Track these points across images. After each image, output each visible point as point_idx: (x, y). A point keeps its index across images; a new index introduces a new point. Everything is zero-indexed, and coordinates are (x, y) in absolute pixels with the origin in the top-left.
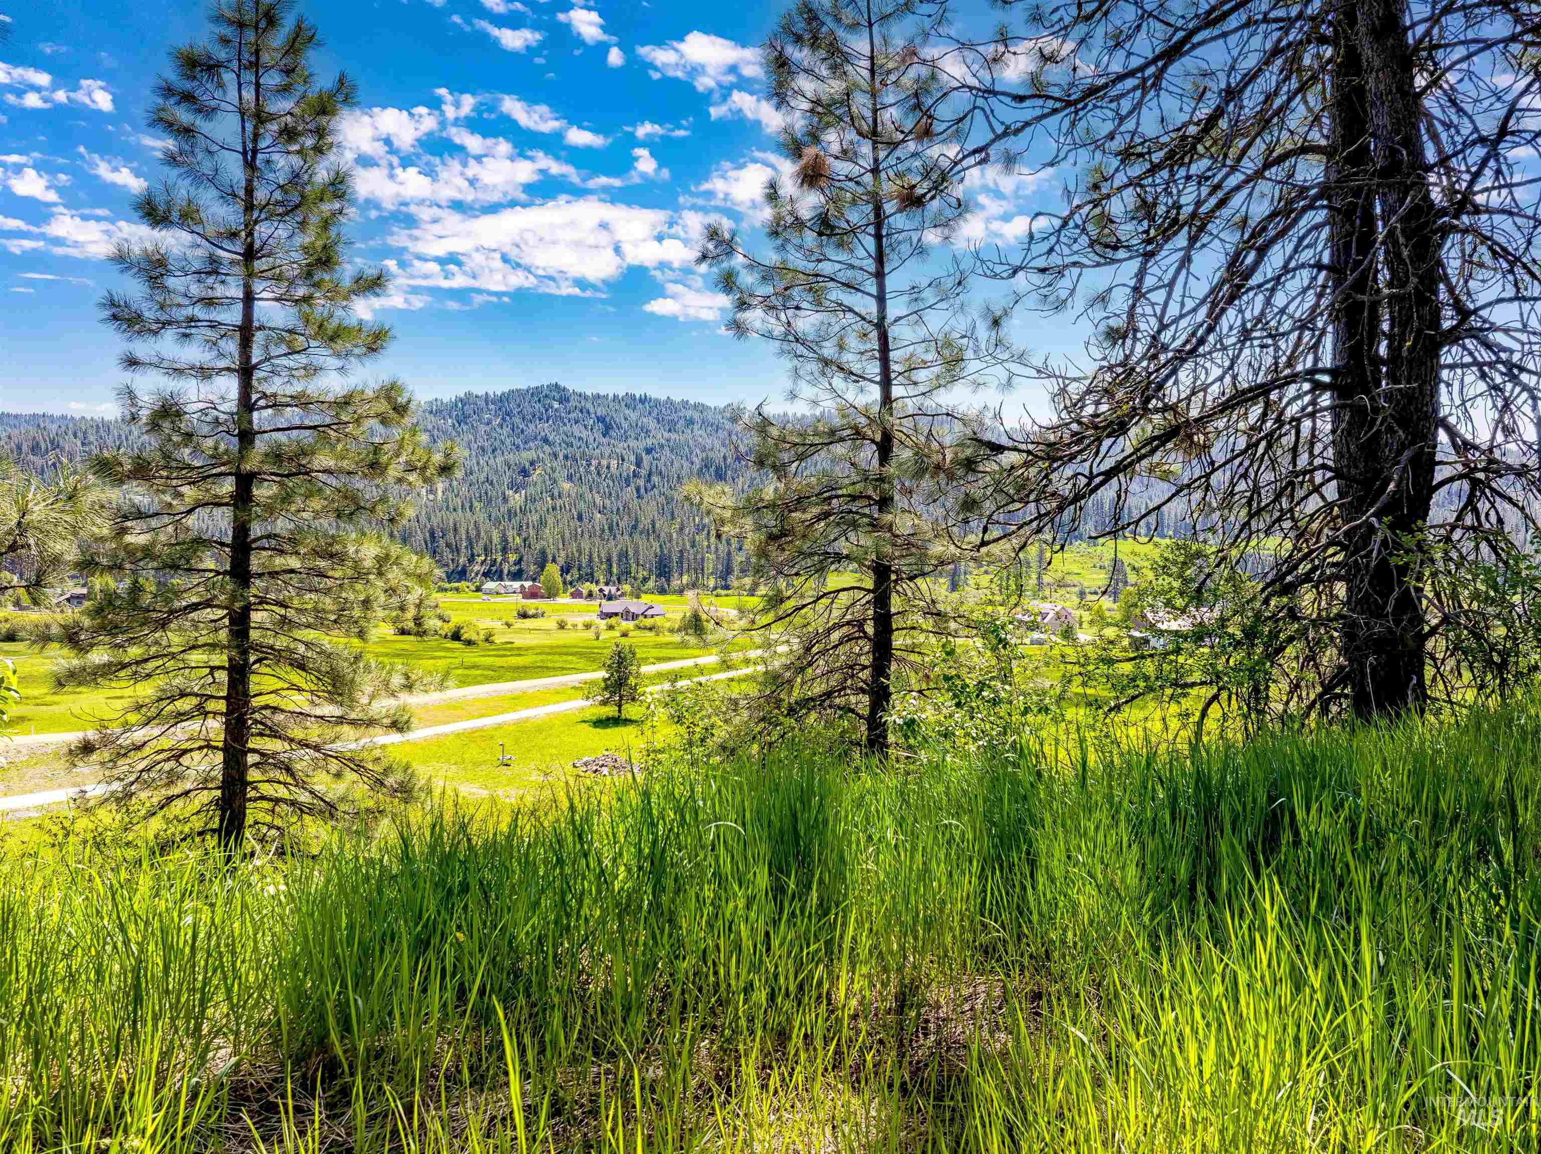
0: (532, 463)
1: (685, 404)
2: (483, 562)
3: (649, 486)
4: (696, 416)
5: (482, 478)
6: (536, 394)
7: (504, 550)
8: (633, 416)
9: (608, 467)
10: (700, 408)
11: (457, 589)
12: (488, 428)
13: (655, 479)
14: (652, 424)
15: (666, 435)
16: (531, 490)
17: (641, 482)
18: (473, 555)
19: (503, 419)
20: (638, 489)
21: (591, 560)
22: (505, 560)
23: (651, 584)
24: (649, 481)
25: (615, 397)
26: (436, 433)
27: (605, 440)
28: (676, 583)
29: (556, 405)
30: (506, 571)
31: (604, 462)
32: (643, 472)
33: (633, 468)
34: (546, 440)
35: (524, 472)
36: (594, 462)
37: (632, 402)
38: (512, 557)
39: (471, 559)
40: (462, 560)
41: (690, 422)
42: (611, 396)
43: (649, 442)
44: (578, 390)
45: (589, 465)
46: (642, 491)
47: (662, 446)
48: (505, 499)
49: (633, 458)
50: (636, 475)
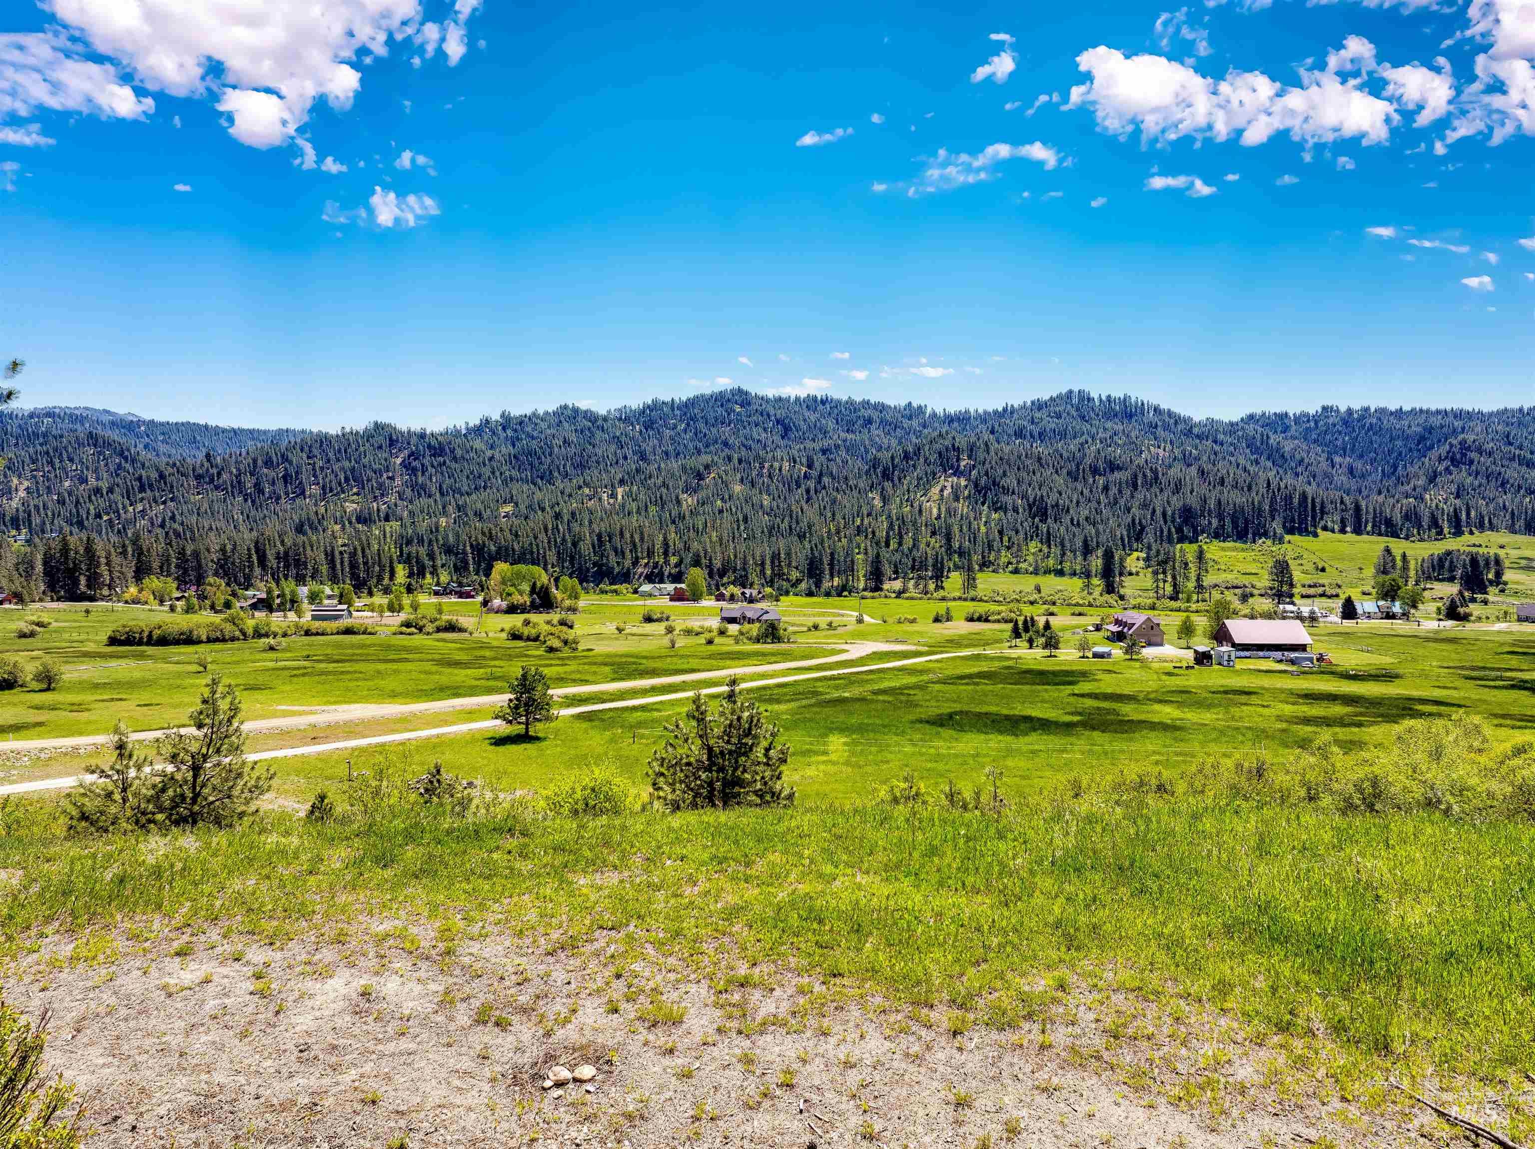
0: (707, 467)
1: (866, 404)
2: (646, 565)
3: (819, 487)
4: (875, 415)
5: (659, 481)
6: (721, 399)
7: (666, 553)
8: (813, 417)
9: (780, 470)
10: (881, 408)
11: (616, 591)
12: (672, 433)
13: (826, 480)
14: (830, 424)
15: (843, 435)
16: (702, 494)
17: (811, 484)
18: (637, 558)
19: (688, 425)
20: (808, 491)
21: (745, 563)
22: (667, 562)
23: (803, 586)
24: (820, 482)
25: (797, 399)
26: (623, 439)
27: (782, 443)
28: (826, 585)
29: (738, 409)
30: (666, 573)
31: (776, 465)
32: (814, 473)
33: (804, 469)
34: (726, 444)
35: (700, 477)
36: (767, 465)
37: (812, 403)
38: (673, 560)
39: (635, 563)
40: (628, 563)
41: (869, 421)
42: (793, 398)
43: (826, 443)
44: (761, 393)
45: (762, 467)
46: (812, 492)
47: (837, 447)
48: (678, 502)
49: (804, 460)
50: (806, 476)
